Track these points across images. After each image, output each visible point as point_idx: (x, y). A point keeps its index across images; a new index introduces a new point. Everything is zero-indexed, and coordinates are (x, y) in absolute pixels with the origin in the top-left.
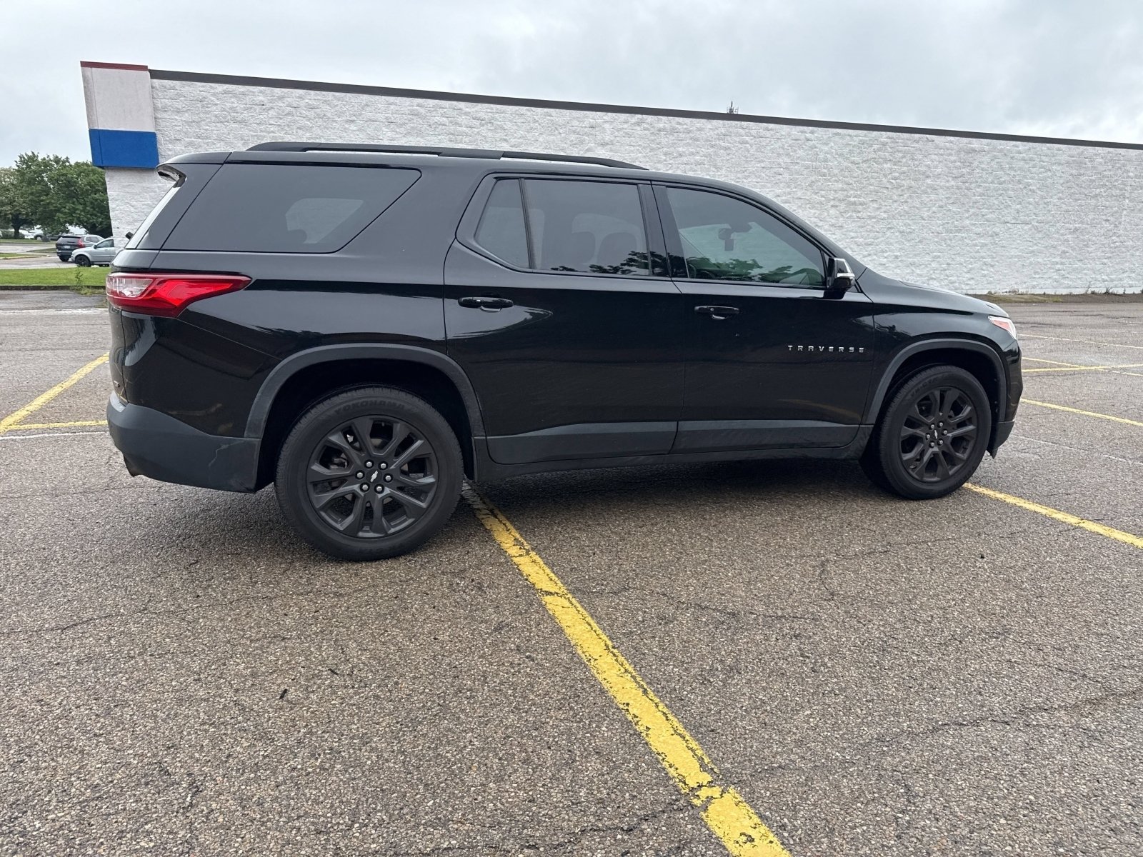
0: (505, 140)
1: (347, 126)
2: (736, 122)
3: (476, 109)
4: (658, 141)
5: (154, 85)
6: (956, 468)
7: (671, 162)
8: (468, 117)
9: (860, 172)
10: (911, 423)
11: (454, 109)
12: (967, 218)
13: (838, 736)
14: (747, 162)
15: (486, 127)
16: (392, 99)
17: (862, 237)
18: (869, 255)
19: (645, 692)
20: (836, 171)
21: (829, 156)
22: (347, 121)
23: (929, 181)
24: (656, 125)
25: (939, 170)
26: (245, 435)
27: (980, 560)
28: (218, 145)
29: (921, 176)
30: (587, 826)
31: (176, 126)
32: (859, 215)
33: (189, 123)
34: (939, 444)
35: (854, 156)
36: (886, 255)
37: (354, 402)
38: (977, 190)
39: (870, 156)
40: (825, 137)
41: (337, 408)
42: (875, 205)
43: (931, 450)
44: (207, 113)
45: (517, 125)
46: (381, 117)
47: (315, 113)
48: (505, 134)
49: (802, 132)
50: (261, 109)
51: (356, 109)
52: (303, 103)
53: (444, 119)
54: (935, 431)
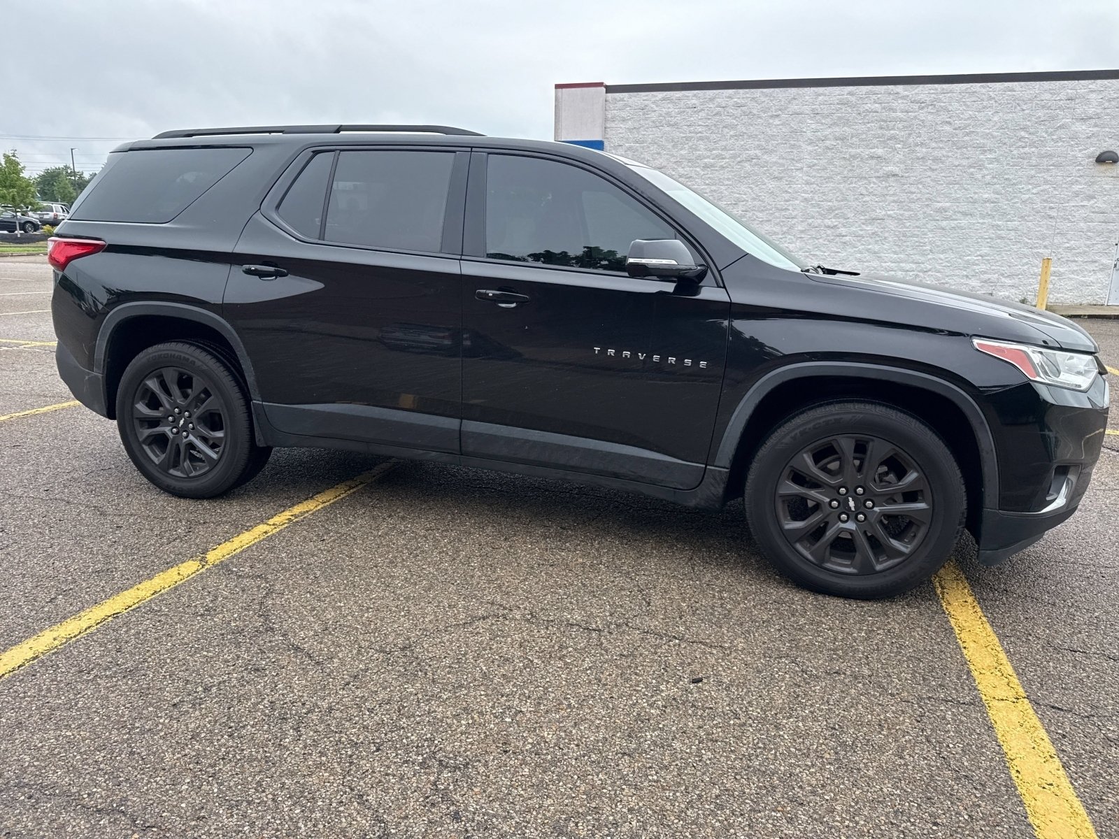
0: (949, 123)
1: (771, 121)
3: (916, 91)
5: (608, 99)
6: (887, 563)
8: (905, 101)
10: (801, 479)
11: (890, 94)
15: (926, 110)
16: (821, 90)
19: (34, 658)
22: (772, 117)
26: (95, 370)
28: (652, 149)
31: (620, 133)
33: (630, 130)
34: (856, 520)
43: (840, 525)
44: (646, 119)
45: (965, 105)
46: (807, 109)
47: (741, 110)
48: (949, 116)
50: (692, 112)
51: (782, 103)
52: (731, 102)
53: (877, 105)
54: (850, 499)
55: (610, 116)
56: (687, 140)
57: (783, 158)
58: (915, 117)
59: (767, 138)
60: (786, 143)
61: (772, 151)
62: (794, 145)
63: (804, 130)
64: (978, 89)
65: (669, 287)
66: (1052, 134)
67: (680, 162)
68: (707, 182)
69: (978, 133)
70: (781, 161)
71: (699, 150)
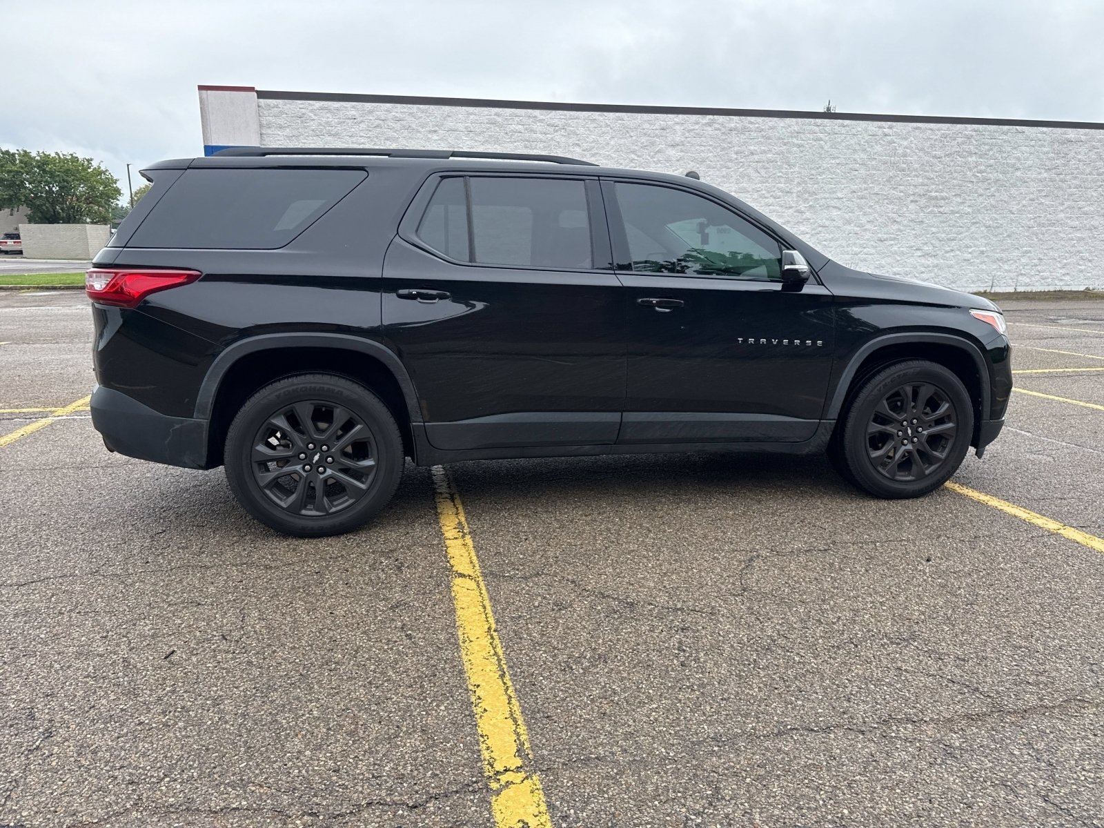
0: (578, 145)
2: (810, 120)
3: (550, 115)
4: (729, 140)
5: (260, 104)
6: (933, 468)
7: (742, 160)
8: (542, 124)
9: (942, 166)
10: (881, 419)
11: (529, 117)
12: (1062, 211)
13: (673, 732)
14: (821, 158)
15: (559, 132)
16: (471, 109)
17: (944, 232)
18: (952, 250)
19: (502, 676)
20: (916, 166)
21: (908, 151)
22: (430, 132)
23: (1018, 174)
24: (727, 125)
25: (1030, 163)
26: (194, 416)
27: (924, 563)
29: (1010, 169)
30: (375, 800)
31: (278, 140)
32: (941, 210)
33: (289, 137)
34: (913, 442)
35: (935, 150)
36: (970, 250)
37: (295, 387)
38: (1073, 181)
39: (954, 149)
40: (904, 132)
41: (277, 393)
42: (959, 200)
43: (903, 448)
44: (305, 127)
45: (589, 130)
46: (461, 127)
47: (401, 124)
48: (578, 138)
49: (880, 127)
50: (353, 123)
51: (438, 120)
52: (390, 116)
53: (520, 126)
54: (909, 428)
55: (265, 123)
64: (597, 117)
66: (653, 157)
69: (601, 155)
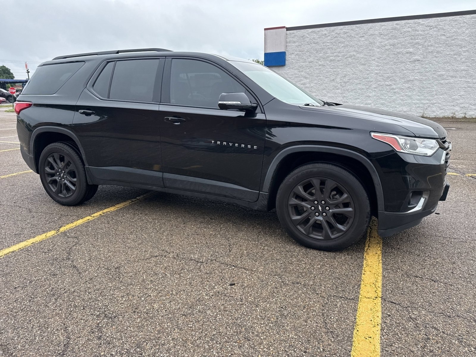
0: (444, 35)
1: (360, 39)
3: (428, 21)
5: (287, 33)
8: (423, 26)
10: (298, 197)
11: (416, 23)
15: (433, 29)
16: (383, 23)
22: (361, 37)
26: (30, 154)
33: (297, 46)
34: (322, 215)
43: (315, 218)
44: (304, 41)
45: (452, 26)
46: (377, 32)
47: (347, 35)
48: (444, 32)
50: (324, 37)
51: (365, 31)
52: (342, 31)
53: (410, 29)
54: (319, 206)
55: (288, 41)
56: (322, 49)
57: (366, 55)
58: (428, 33)
59: (358, 47)
60: (367, 49)
61: (361, 52)
62: (371, 49)
63: (376, 42)
65: (243, 114)
67: (319, 59)
68: (332, 67)
69: (458, 39)
70: (365, 57)
71: (328, 54)
